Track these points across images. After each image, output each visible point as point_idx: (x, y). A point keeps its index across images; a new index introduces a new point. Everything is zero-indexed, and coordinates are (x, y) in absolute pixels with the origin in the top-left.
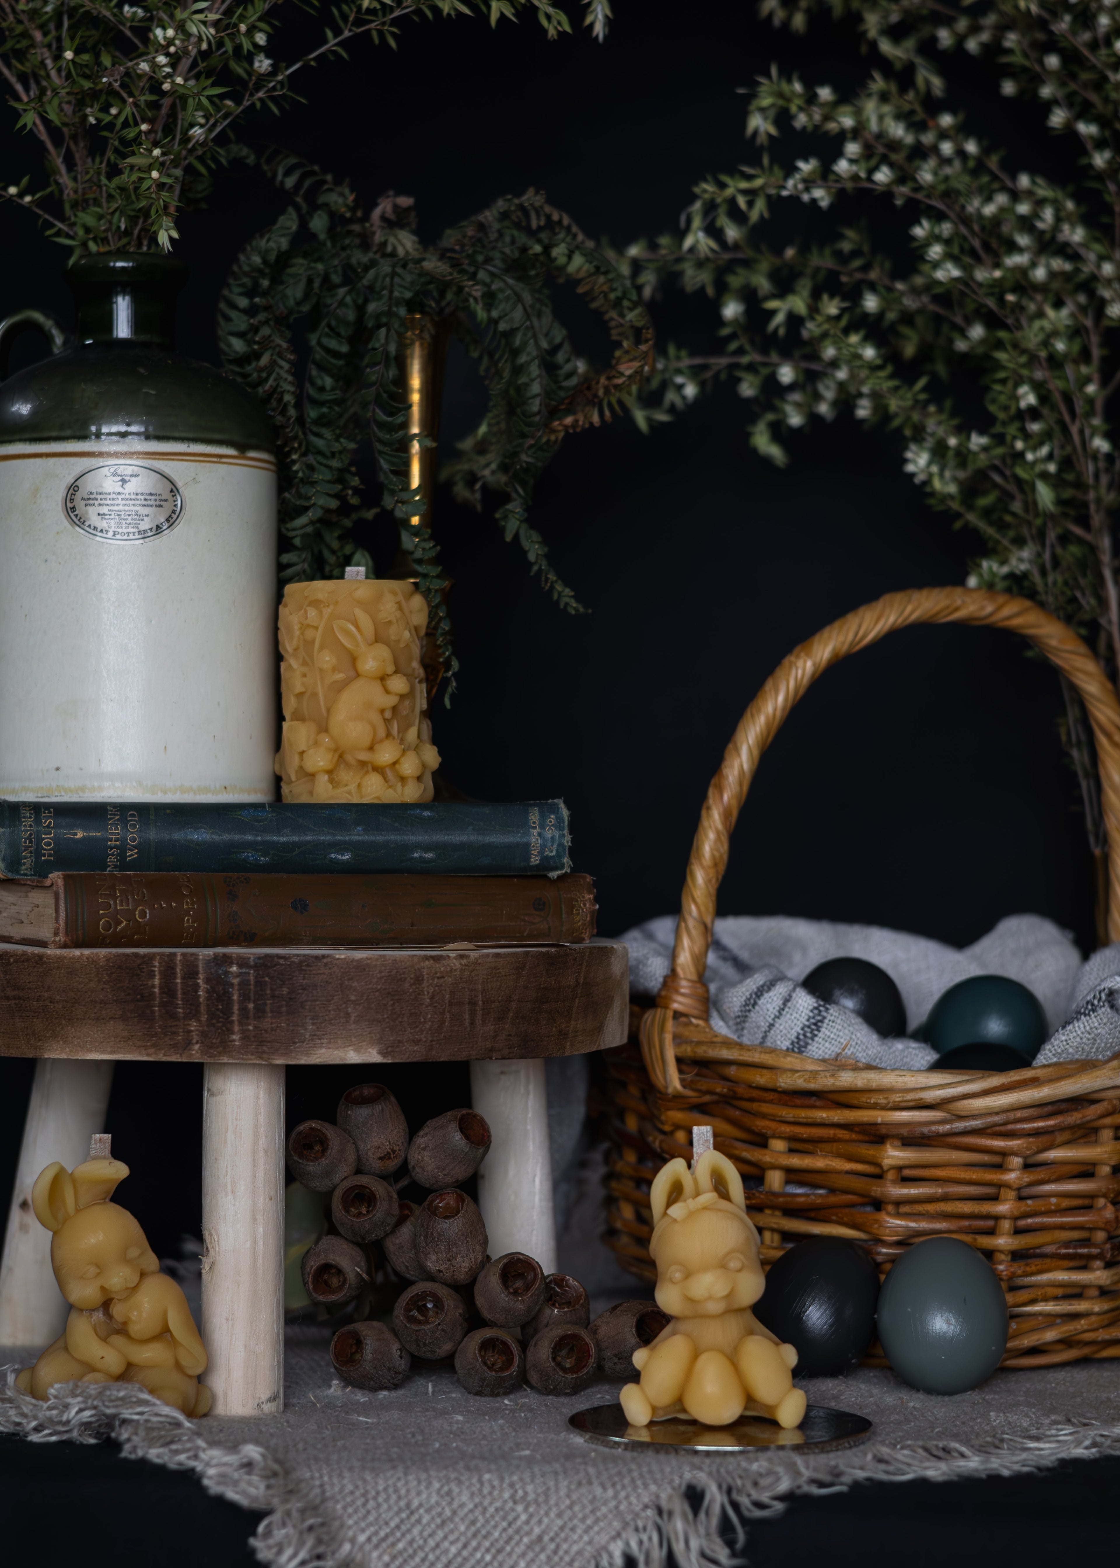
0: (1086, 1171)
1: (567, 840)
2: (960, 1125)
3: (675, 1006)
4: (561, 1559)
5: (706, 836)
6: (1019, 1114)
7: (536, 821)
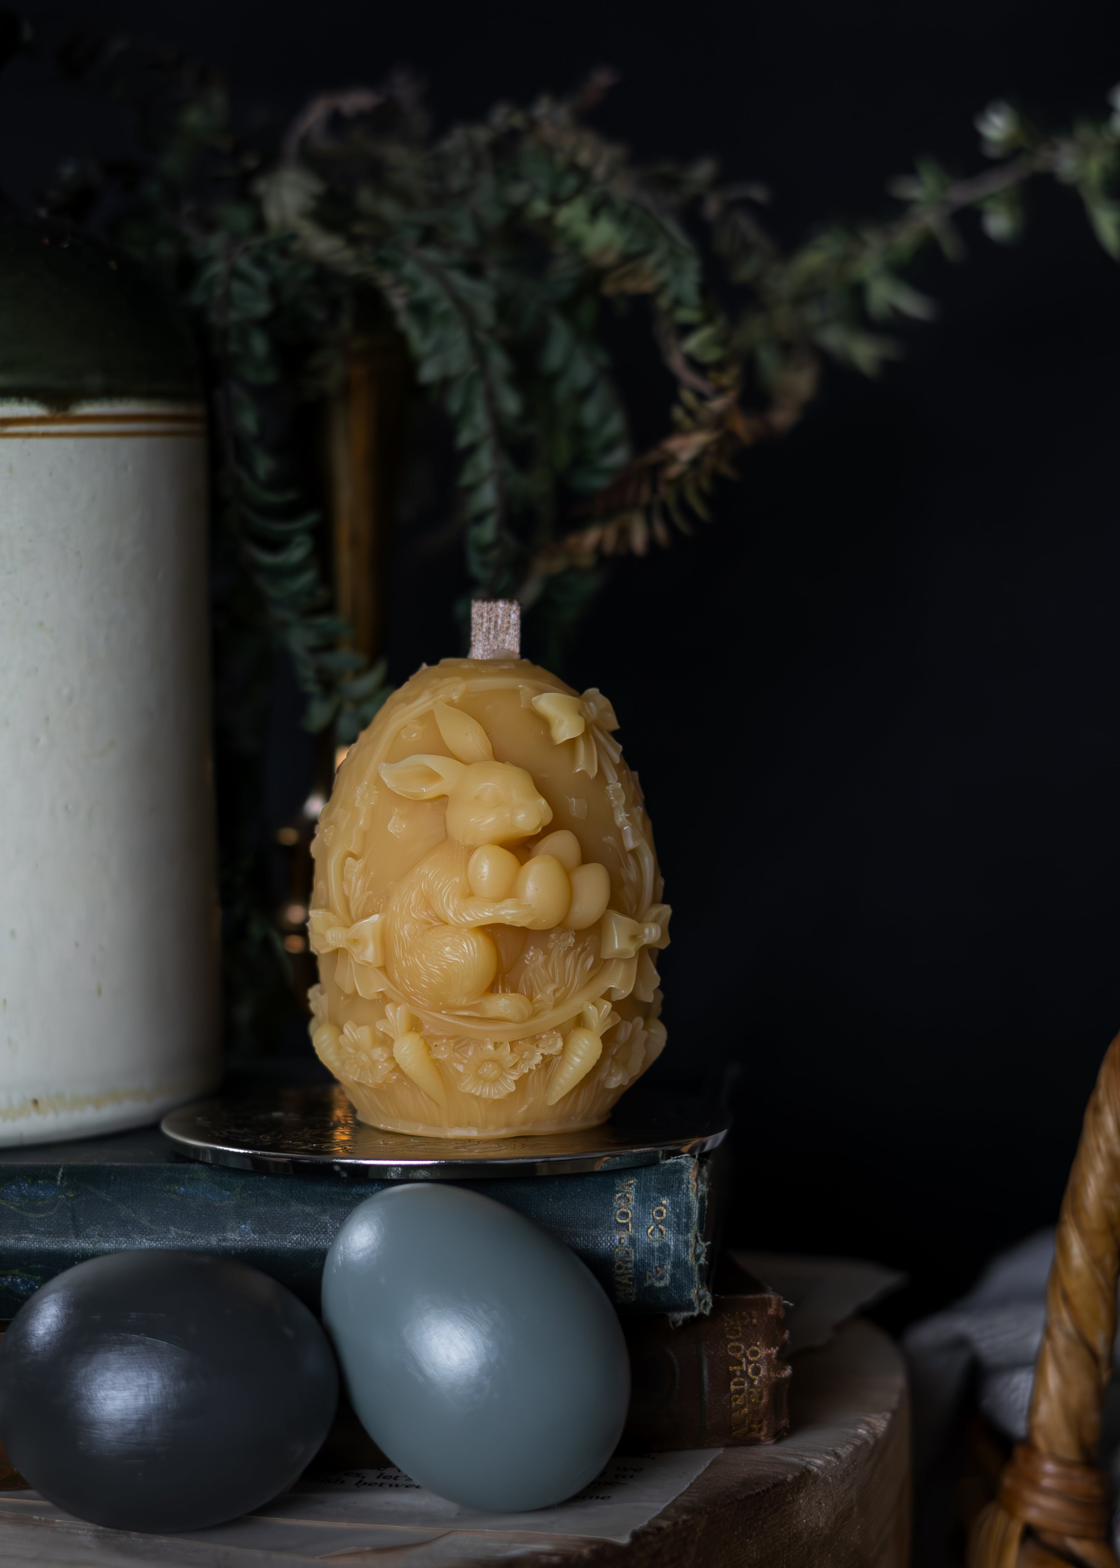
3: (1032, 1515)
7: (629, 1211)
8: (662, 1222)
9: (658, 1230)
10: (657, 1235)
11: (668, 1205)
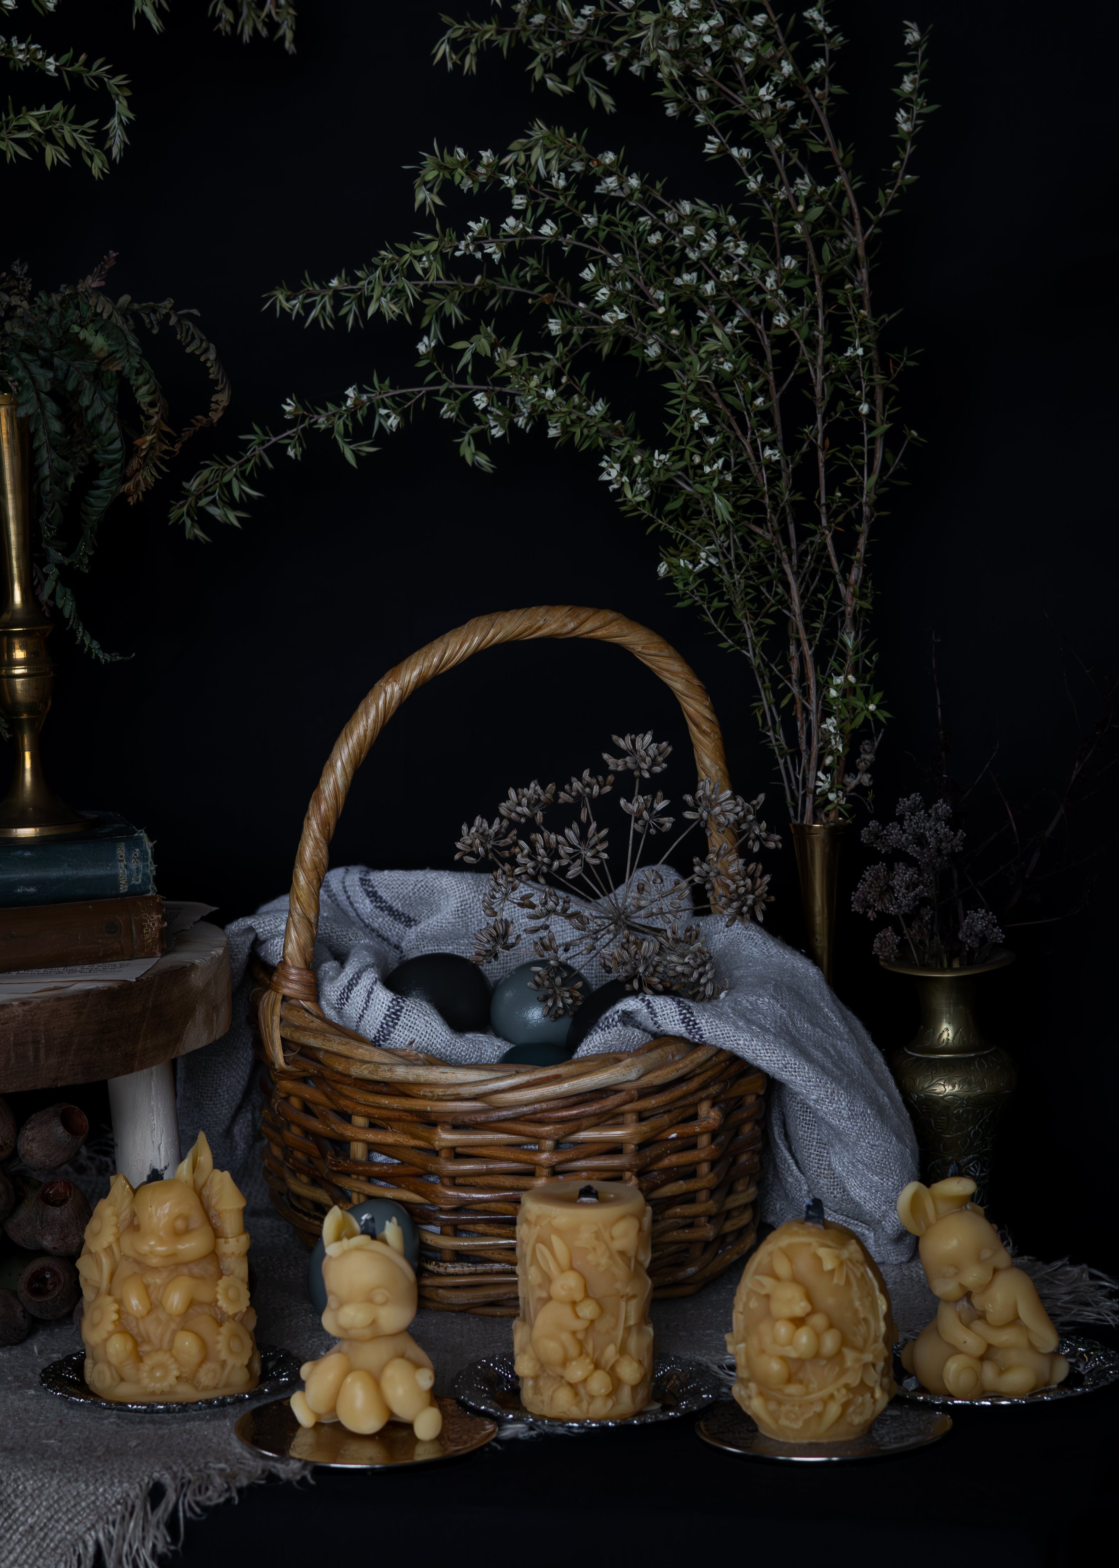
0: (615, 1149)
1: (152, 869)
2: (496, 1115)
3: (286, 991)
4: (48, 1545)
5: (307, 843)
6: (544, 1105)
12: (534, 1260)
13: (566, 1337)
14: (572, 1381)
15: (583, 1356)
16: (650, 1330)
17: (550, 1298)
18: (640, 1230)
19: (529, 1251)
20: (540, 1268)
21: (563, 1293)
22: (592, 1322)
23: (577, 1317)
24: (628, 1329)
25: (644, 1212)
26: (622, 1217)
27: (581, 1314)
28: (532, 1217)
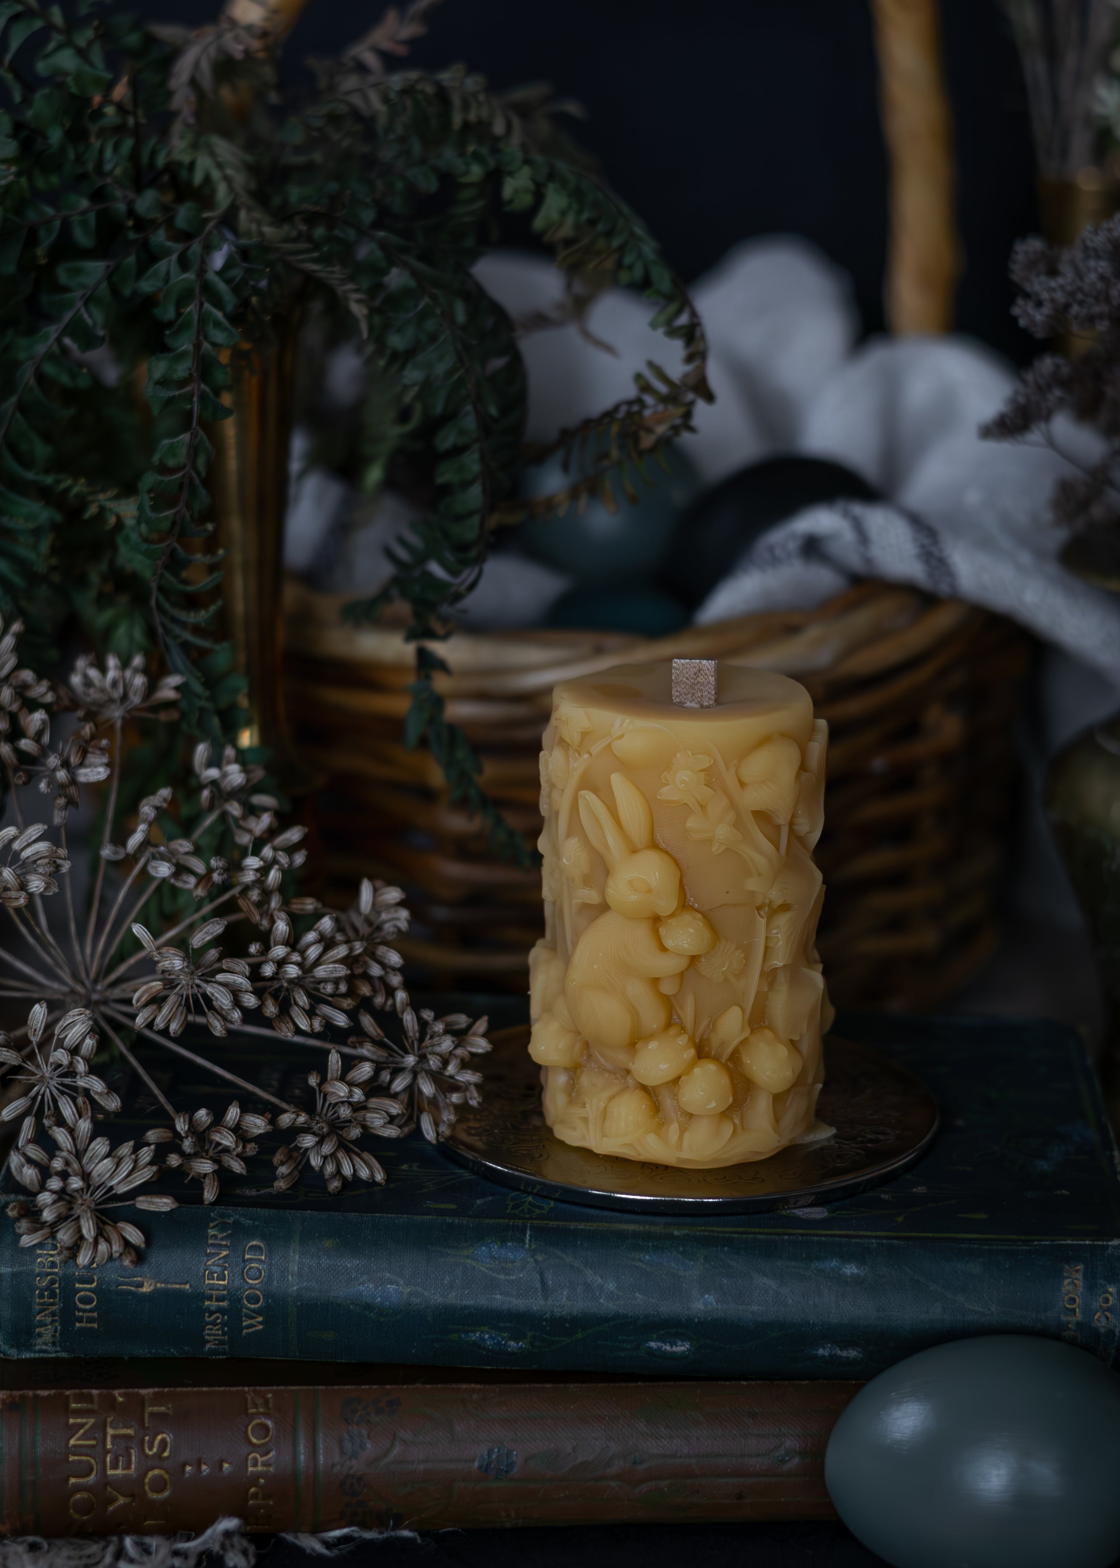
7: (1076, 1297)
8: (1109, 1309)
9: (1104, 1317)
10: (1103, 1320)
11: (1114, 1292)
12: (575, 827)
13: (638, 991)
14: (650, 1082)
15: (673, 1031)
16: (817, 978)
17: (604, 908)
18: (803, 767)
19: (564, 804)
20: (586, 841)
21: (633, 897)
22: (694, 959)
23: (664, 949)
24: (770, 976)
25: (813, 729)
26: (765, 741)
27: (669, 943)
28: (572, 734)
